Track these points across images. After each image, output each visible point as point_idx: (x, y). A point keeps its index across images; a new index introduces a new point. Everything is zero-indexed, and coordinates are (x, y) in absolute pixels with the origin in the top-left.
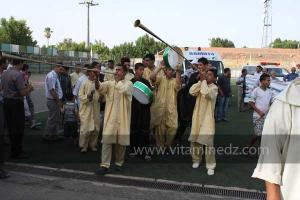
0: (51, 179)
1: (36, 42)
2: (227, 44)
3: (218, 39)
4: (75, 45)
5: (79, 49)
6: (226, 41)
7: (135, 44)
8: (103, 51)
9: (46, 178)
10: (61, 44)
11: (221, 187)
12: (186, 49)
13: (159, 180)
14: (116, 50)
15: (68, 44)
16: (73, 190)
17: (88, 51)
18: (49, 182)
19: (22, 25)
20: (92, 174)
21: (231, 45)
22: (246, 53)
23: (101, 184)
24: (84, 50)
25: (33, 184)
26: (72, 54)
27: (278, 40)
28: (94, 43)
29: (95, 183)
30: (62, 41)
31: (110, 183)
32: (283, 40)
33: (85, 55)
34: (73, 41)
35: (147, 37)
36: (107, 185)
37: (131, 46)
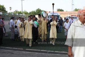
0: (10, 51)
1: (7, 11)
2: (61, 10)
3: (59, 9)
4: (18, 12)
6: (61, 9)
7: (35, 11)
8: (26, 13)
9: (9, 51)
10: (14, 12)
11: (59, 52)
12: (50, 12)
14: (30, 13)
15: (16, 12)
16: (17, 54)
17: (22, 13)
19: (3, 7)
20: (23, 49)
21: (63, 11)
22: (67, 13)
23: (25, 52)
24: (21, 13)
25: (5, 53)
26: (17, 14)
27: (76, 9)
28: (24, 11)
29: (23, 52)
30: (15, 11)
32: (77, 9)
33: (21, 14)
34: (18, 11)
35: (39, 9)
36: (27, 52)
37: (34, 12)
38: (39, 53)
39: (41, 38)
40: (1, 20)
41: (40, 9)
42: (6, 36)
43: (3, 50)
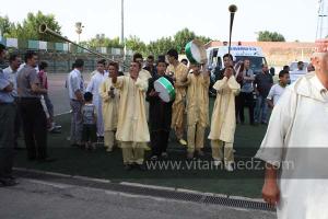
2: (276, 38)
3: (267, 33)
4: (108, 40)
5: (113, 45)
6: (276, 34)
7: (173, 39)
8: (138, 47)
10: (93, 40)
11: (249, 199)
12: (225, 44)
13: (180, 190)
14: (153, 46)
15: (101, 40)
16: (83, 199)
17: (122, 48)
18: (59, 190)
19: (50, 20)
20: (108, 181)
21: (281, 39)
22: (298, 47)
23: (115, 193)
24: (117, 46)
25: (41, 192)
26: (104, 50)
28: (129, 39)
29: (109, 192)
31: (125, 191)
33: (118, 51)
35: (187, 30)
36: (122, 194)
37: (168, 42)
38: (169, 200)
39: (183, 142)
40: (37, 68)
41: (190, 31)
42: (53, 132)
43: (34, 181)
